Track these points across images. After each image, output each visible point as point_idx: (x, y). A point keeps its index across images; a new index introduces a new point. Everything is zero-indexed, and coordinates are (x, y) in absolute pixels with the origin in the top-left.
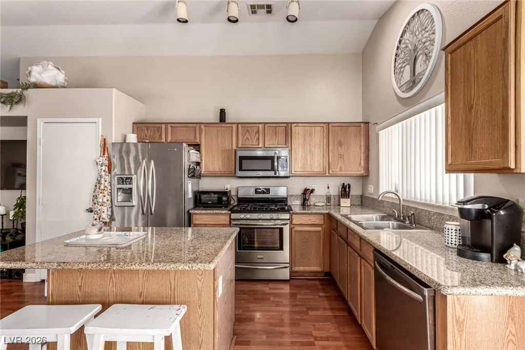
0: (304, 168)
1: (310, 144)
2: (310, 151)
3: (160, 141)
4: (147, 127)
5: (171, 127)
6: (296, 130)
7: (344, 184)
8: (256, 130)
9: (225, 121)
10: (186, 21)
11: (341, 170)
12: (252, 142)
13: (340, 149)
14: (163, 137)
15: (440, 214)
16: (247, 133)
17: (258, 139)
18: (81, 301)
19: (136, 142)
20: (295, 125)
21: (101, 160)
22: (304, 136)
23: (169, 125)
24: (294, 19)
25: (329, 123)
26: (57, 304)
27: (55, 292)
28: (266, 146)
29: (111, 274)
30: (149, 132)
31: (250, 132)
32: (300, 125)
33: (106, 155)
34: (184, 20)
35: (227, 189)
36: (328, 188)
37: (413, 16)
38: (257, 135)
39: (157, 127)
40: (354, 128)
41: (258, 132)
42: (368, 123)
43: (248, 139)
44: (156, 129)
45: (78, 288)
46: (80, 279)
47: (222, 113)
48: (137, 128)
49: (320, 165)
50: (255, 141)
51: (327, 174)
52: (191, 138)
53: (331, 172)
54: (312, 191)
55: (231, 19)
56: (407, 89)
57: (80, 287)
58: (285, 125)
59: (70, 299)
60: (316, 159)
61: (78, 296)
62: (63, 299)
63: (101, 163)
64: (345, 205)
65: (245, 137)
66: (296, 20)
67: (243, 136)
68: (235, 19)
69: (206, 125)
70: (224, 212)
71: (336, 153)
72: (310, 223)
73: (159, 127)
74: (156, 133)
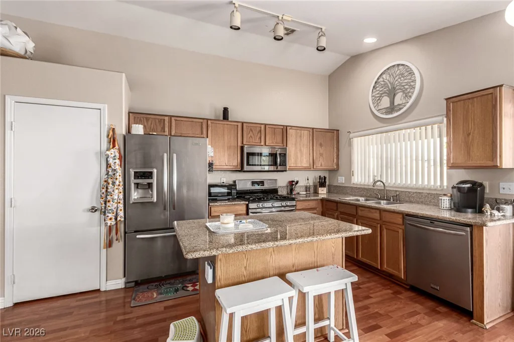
0: (296, 164)
1: (300, 145)
2: (300, 150)
3: (163, 133)
4: (146, 118)
5: (176, 120)
6: (290, 132)
7: (320, 176)
8: (258, 129)
9: (228, 119)
10: (239, 29)
11: (321, 165)
12: (255, 140)
13: (320, 149)
14: (167, 129)
15: (419, 193)
16: (251, 132)
17: (260, 138)
18: (246, 280)
19: (143, 134)
20: (290, 127)
21: (113, 153)
22: (296, 137)
23: (173, 118)
24: (323, 48)
25: (313, 129)
26: (224, 287)
27: (223, 277)
28: (267, 144)
29: (271, 252)
30: (149, 123)
31: (253, 131)
32: (293, 128)
33: (117, 147)
34: (237, 28)
35: (223, 183)
36: (308, 179)
37: (394, 66)
38: (260, 133)
39: (158, 119)
40: (330, 134)
41: (260, 131)
42: (339, 130)
43: (252, 137)
44: (157, 121)
45: (243, 269)
46: (245, 261)
47: (226, 110)
48: (135, 118)
49: (307, 161)
50: (257, 139)
51: (312, 169)
52: (197, 133)
53: (315, 167)
54: (297, 182)
55: (277, 37)
56: (385, 112)
57: (245, 267)
58: (282, 127)
59: (236, 280)
60: (304, 156)
61: (244, 276)
62: (230, 282)
63: (113, 155)
64: (322, 192)
65: (249, 136)
66: (324, 49)
67: (247, 135)
68: (281, 38)
69: (212, 121)
70: (242, 203)
71: (318, 152)
72: (309, 208)
73: (161, 119)
74: (158, 124)
